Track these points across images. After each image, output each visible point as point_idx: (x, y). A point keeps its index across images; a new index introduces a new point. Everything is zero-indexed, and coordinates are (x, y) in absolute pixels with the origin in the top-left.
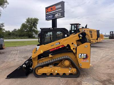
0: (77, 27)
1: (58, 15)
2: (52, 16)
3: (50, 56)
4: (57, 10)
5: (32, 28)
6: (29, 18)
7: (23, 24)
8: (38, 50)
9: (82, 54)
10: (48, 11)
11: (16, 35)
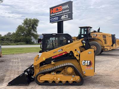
0: (87, 31)
1: (65, 17)
2: (57, 18)
3: (53, 63)
4: (64, 12)
5: (31, 31)
6: (27, 19)
7: (19, 26)
8: (40, 57)
9: (85, 61)
10: (52, 12)
11: (11, 40)
